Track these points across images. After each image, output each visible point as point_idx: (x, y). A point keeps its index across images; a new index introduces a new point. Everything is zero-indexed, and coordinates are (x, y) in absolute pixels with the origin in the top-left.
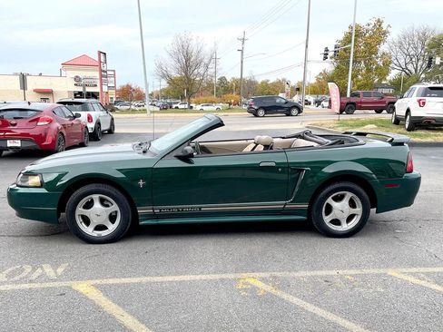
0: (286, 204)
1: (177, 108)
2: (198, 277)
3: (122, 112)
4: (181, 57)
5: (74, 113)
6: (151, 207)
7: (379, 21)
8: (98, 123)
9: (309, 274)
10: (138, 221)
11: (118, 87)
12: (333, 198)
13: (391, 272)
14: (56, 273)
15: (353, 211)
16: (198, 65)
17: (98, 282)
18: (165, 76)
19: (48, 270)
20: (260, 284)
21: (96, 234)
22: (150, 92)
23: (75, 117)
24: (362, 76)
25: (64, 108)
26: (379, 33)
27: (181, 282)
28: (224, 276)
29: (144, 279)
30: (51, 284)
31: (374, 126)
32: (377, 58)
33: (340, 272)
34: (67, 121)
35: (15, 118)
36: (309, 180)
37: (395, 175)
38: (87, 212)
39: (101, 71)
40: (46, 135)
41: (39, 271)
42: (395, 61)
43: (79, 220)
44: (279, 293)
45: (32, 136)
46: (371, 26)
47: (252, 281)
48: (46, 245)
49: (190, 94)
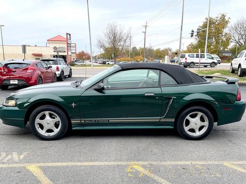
0: (161, 119)
1: (109, 64)
2: (103, 163)
3: (78, 66)
4: (111, 36)
5: (48, 65)
6: (79, 119)
7: (223, 15)
8: (63, 72)
9: (173, 163)
10: (71, 127)
11: (77, 53)
12: (190, 116)
13: (226, 164)
14: (19, 158)
15: (203, 124)
16: (120, 40)
17: (42, 164)
18: (102, 46)
19: (15, 156)
20: (141, 169)
21: (47, 134)
22: (95, 56)
23: (49, 68)
24: (213, 46)
25: (43, 63)
26: (223, 22)
27: (92, 167)
28: (119, 163)
29: (70, 164)
30: (15, 165)
31: (219, 74)
32: (222, 36)
33: (193, 163)
34: (44, 70)
35: (15, 68)
36: (175, 104)
37: (230, 102)
38: (41, 122)
39: (68, 44)
40: (31, 77)
41: (10, 156)
42: (233, 38)
43: (37, 127)
44: (152, 176)
45: (24, 78)
46: (219, 18)
47: (136, 167)
48: (18, 140)
49: (116, 56)
